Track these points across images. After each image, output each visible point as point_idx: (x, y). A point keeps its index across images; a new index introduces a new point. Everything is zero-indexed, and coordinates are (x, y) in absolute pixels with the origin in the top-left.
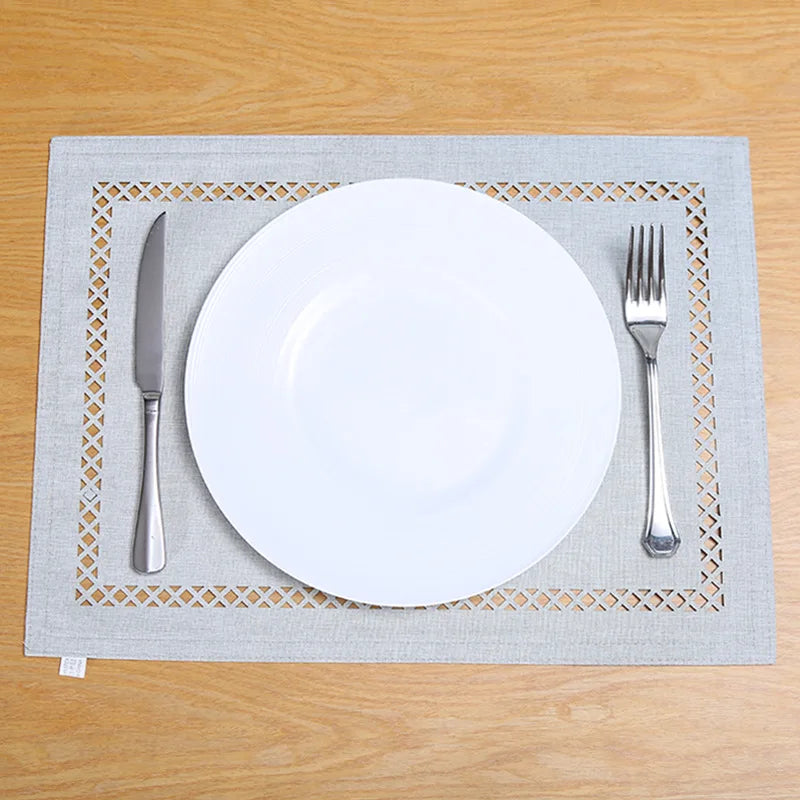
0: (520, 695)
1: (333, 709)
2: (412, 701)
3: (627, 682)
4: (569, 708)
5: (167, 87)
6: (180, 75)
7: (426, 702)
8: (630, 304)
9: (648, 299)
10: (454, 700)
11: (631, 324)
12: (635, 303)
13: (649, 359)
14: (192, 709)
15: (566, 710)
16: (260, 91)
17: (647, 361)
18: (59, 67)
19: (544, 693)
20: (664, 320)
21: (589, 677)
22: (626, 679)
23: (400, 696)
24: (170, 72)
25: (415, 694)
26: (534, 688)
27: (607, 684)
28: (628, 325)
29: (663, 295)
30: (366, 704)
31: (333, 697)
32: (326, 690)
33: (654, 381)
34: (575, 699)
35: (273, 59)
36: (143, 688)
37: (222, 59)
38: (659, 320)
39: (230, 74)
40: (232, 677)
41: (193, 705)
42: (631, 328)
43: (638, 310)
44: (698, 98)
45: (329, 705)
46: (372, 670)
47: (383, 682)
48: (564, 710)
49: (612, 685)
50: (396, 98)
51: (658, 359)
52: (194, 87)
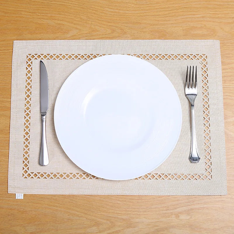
0: (164, 212)
1: (110, 216)
2: (132, 214)
3: (196, 208)
4: (179, 216)
5: (59, 32)
6: (62, 29)
7: (137, 214)
8: (187, 89)
9: (192, 88)
10: (145, 213)
11: (187, 95)
12: (188, 88)
13: (192, 105)
14: (68, 217)
15: (178, 216)
16: (86, 34)
17: (191, 105)
18: (26, 27)
19: (171, 211)
20: (196, 94)
21: (185, 206)
22: (195, 207)
23: (129, 212)
24: (59, 28)
25: (134, 212)
26: (168, 210)
27: (189, 209)
28: (186, 95)
29: (196, 86)
30: (120, 215)
31: (110, 213)
32: (108, 211)
33: (193, 111)
34: (181, 213)
35: (90, 24)
36: (54, 210)
37: (75, 24)
38: (195, 94)
39: (77, 29)
40: (80, 207)
41: (68, 215)
42: (187, 96)
43: (189, 91)
44: (216, 35)
45: (108, 215)
46: (121, 205)
47: (124, 208)
48: (177, 216)
49: (191, 209)
50: (127, 36)
51: (194, 105)
52: (66, 33)
